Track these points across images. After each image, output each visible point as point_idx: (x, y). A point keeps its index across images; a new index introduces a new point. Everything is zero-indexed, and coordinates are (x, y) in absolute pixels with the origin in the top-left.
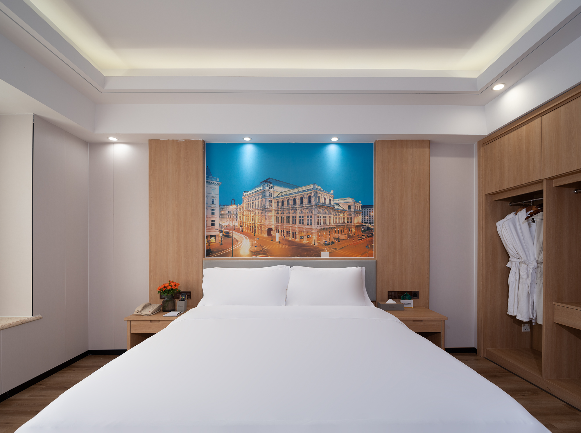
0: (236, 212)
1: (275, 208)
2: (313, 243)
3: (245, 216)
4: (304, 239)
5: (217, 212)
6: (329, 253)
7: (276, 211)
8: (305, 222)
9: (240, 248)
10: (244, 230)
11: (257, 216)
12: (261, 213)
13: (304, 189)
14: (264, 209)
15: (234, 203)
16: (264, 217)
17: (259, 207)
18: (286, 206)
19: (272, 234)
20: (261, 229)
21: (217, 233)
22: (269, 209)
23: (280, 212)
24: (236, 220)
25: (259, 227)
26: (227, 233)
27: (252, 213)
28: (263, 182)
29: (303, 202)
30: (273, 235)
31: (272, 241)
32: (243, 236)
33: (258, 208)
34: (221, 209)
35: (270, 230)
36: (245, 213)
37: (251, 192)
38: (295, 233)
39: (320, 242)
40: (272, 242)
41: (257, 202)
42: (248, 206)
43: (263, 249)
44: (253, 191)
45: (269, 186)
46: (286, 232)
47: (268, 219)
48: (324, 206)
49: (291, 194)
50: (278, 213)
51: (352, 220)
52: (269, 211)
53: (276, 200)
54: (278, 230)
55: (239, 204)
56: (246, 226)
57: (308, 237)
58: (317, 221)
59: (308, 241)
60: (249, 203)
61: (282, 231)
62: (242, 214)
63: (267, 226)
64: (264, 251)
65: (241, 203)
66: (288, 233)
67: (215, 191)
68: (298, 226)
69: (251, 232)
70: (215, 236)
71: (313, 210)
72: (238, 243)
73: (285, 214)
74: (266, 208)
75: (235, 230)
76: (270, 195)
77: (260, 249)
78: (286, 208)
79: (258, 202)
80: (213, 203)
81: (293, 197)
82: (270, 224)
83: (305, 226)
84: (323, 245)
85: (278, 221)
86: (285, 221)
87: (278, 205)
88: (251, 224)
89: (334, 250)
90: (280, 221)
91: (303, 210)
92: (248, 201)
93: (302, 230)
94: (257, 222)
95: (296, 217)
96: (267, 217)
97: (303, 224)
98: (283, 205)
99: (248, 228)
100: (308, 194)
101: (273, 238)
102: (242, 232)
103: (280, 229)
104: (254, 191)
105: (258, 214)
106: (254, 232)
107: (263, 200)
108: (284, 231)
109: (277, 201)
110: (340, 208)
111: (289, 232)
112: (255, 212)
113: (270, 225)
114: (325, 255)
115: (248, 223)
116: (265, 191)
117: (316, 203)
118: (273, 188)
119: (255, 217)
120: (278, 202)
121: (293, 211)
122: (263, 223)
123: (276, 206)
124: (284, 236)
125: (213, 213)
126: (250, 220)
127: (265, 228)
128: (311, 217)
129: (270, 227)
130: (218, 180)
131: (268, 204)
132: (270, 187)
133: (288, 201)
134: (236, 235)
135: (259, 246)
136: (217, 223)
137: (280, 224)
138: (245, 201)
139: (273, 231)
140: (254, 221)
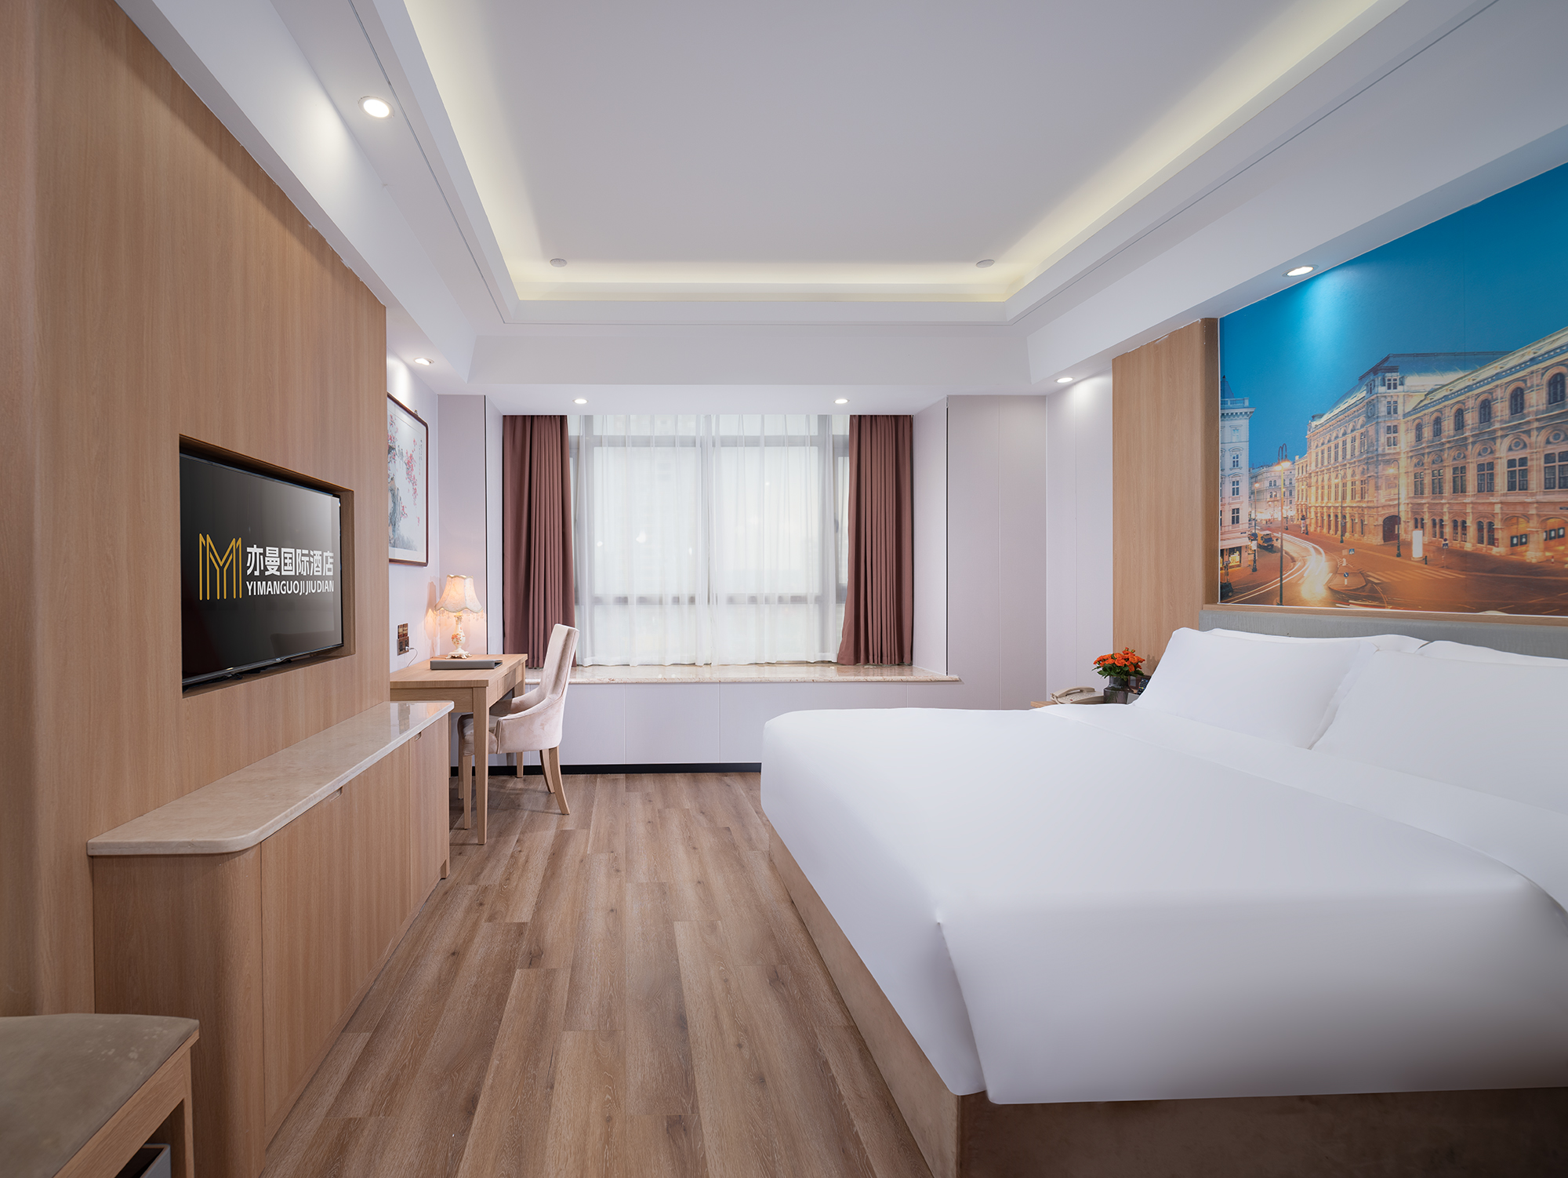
0: (1291, 480)
1: (1408, 449)
3: (1313, 489)
4: (1531, 546)
5: (1244, 488)
7: (1411, 457)
8: (1536, 479)
9: (1300, 579)
10: (1312, 529)
11: (1349, 485)
12: (1363, 473)
13: (1527, 358)
14: (1373, 459)
15: (1286, 456)
16: (1372, 482)
17: (1357, 453)
18: (1452, 433)
19: (1398, 535)
20: (1362, 522)
21: (1243, 541)
22: (1389, 454)
23: (1427, 460)
24: (1291, 503)
25: (1357, 516)
26: (1268, 539)
27: (1333, 475)
28: (1368, 373)
29: (1527, 404)
30: (1403, 536)
31: (1399, 555)
32: (1309, 545)
33: (1351, 459)
34: (1254, 478)
35: (1391, 525)
36: (1313, 480)
37: (1332, 414)
38: (1491, 524)
40: (1398, 559)
41: (1349, 441)
42: (1323, 457)
43: (1368, 582)
44: (1336, 411)
45: (1387, 382)
46: (1452, 524)
47: (1384, 487)
49: (1469, 388)
50: (1420, 464)
52: (1388, 462)
53: (1414, 420)
54: (1419, 520)
55: (1297, 458)
56: (1317, 517)
57: (1549, 538)
59: (1548, 554)
60: (1325, 447)
61: (1434, 520)
62: (1305, 483)
63: (1380, 509)
64: (1374, 591)
65: (1302, 454)
66: (1460, 526)
67: (1236, 434)
68: (1503, 499)
69: (1332, 532)
70: (1239, 549)
72: (1294, 565)
73: (1449, 462)
74: (1378, 455)
75: (1287, 529)
76: (1392, 410)
77: (1359, 582)
78: (1449, 442)
79: (1353, 440)
80: (1236, 464)
81: (1478, 395)
82: (1391, 503)
83: (1533, 495)
85: (1419, 490)
86: (1448, 487)
87: (1419, 438)
88: (1325, 510)
90: (1427, 490)
91: (1524, 437)
92: (1323, 444)
93: (1519, 510)
94: (1348, 502)
95: (1491, 466)
96: (1380, 481)
97: (1524, 487)
98: (1438, 432)
99: (1323, 520)
100: (1547, 369)
101: (1402, 548)
102: (1307, 534)
103: (1426, 517)
104: (1339, 410)
105: (1352, 475)
106: (1339, 532)
107: (1369, 429)
108: (1442, 521)
109: (1415, 424)
111: (1464, 522)
112: (1342, 472)
113: (1390, 506)
115: (1323, 507)
116: (1375, 401)
118: (1402, 384)
119: (1344, 485)
120: (1419, 428)
121: (1478, 447)
122: (1368, 502)
123: (1414, 439)
124: (1442, 537)
125: (1236, 492)
126: (1329, 499)
127: (1375, 517)
129: (1393, 511)
130: (1247, 403)
131: (1383, 439)
132: (1392, 382)
133: (1460, 414)
134: (1291, 545)
136: (1244, 517)
137: (1427, 497)
138: (1313, 445)
139: (1402, 525)
140: (1340, 500)
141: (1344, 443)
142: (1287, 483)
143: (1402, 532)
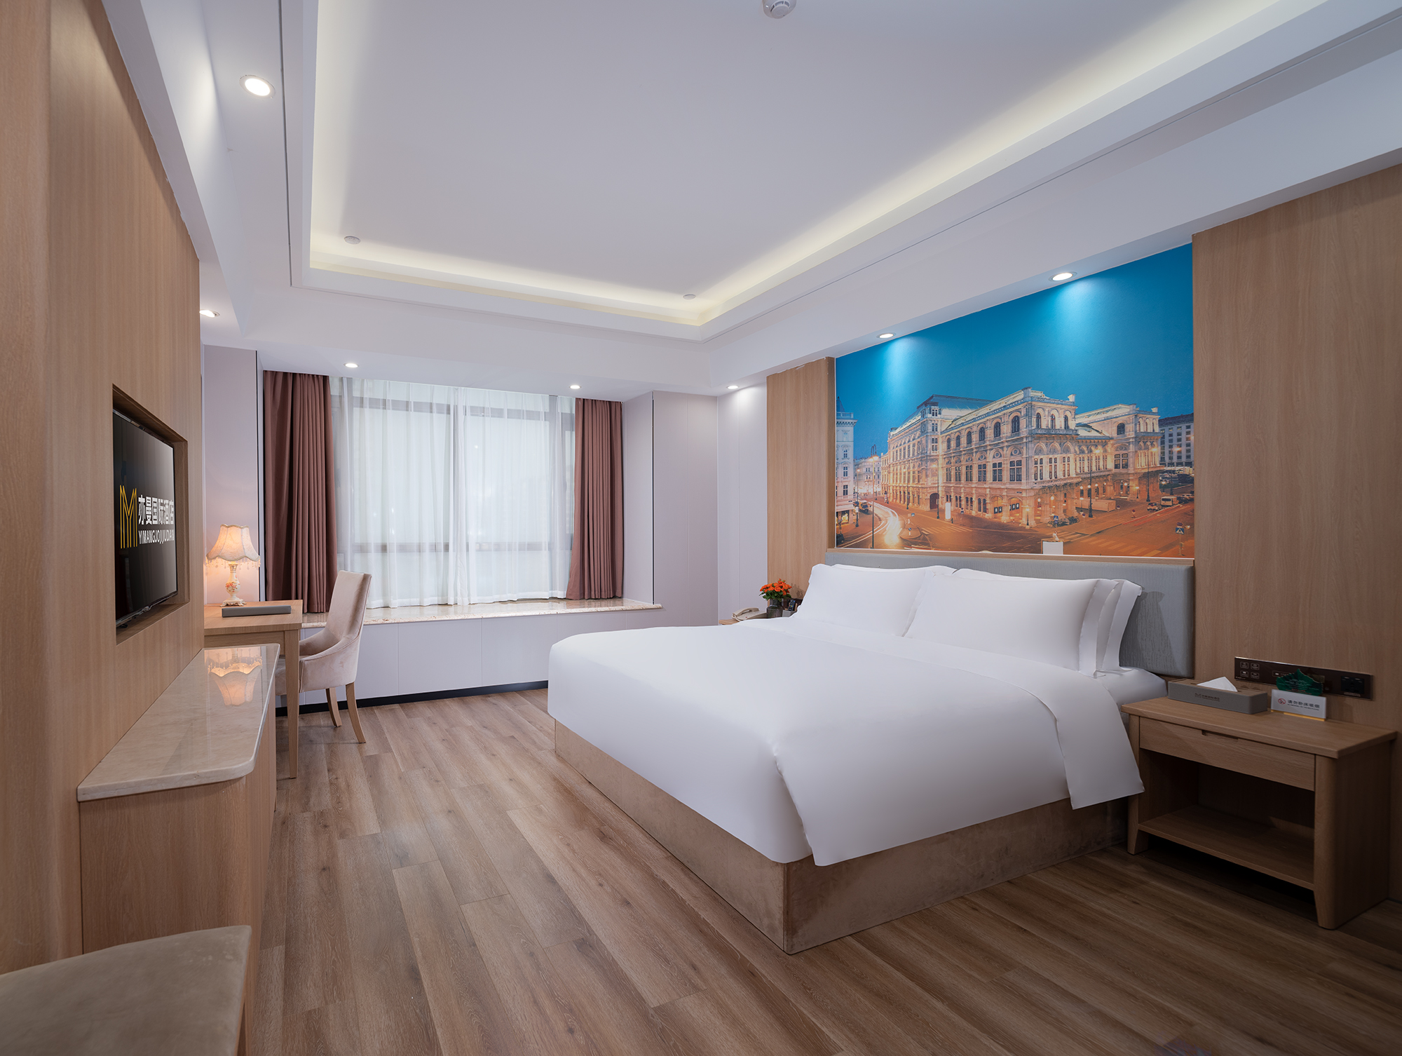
0: (878, 468)
1: (943, 453)
2: (1024, 521)
3: (892, 474)
4: (1004, 513)
5: (851, 472)
6: (1064, 544)
7: (945, 458)
8: (1006, 475)
9: (884, 532)
10: (891, 500)
11: (911, 473)
12: (919, 466)
13: (1002, 405)
14: (925, 458)
15: (876, 452)
16: (924, 472)
17: (916, 454)
18: (965, 445)
19: (938, 505)
20: (919, 496)
21: (850, 507)
22: (933, 456)
23: (953, 460)
24: (878, 483)
25: (916, 492)
26: (865, 506)
27: (903, 466)
28: (922, 405)
29: (1002, 432)
30: (940, 506)
31: (938, 518)
32: (889, 510)
33: (913, 457)
34: (857, 466)
35: (934, 497)
36: (892, 469)
37: (902, 428)
38: (985, 500)
39: (1040, 520)
40: (938, 520)
41: (911, 446)
42: (897, 455)
43: (922, 534)
44: (904, 427)
45: (932, 412)
46: (965, 500)
47: (930, 475)
48: (1051, 435)
49: (974, 420)
50: (949, 463)
51: (1131, 461)
52: (933, 460)
53: (946, 436)
54: (949, 497)
55: (882, 454)
56: (893, 492)
57: (1013, 509)
58: (1032, 471)
59: (1012, 518)
60: (898, 449)
61: (956, 497)
62: (887, 471)
63: (928, 489)
64: (926, 539)
65: (885, 452)
66: (969, 501)
67: (846, 436)
68: (991, 486)
69: (902, 502)
70: (848, 512)
71: (1025, 448)
72: (881, 523)
73: (964, 463)
74: (927, 456)
75: (876, 500)
76: (935, 429)
77: (917, 534)
78: (964, 451)
79: (914, 446)
80: (845, 456)
81: (979, 424)
82: (934, 485)
83: (1005, 484)
84: (1049, 525)
85: (948, 479)
86: (963, 477)
87: (949, 447)
88: (898, 488)
89: (1078, 537)
90: (953, 479)
91: (1000, 450)
93: (998, 492)
94: (911, 484)
95: (985, 466)
96: (928, 472)
97: (1000, 480)
98: (958, 444)
99: (897, 495)
100: (1011, 413)
101: (940, 513)
102: (888, 503)
103: (952, 495)
104: (906, 426)
105: (913, 467)
106: (906, 503)
107: (922, 439)
108: (960, 497)
109: (947, 438)
110: (1094, 434)
111: (972, 499)
112: (908, 465)
113: (934, 487)
114: (1053, 548)
115: (897, 487)
116: (926, 422)
117: (1032, 430)
118: (940, 414)
119: (909, 473)
120: (949, 441)
121: (979, 455)
122: (922, 484)
123: (946, 448)
124: (960, 507)
125: (845, 474)
126: (900, 481)
127: (926, 494)
128: (1019, 463)
129: (935, 491)
130: (852, 417)
131: (930, 446)
132: (935, 412)
133: (969, 434)
134: (878, 510)
135: (915, 529)
136: (850, 491)
137: (953, 483)
138: (892, 446)
139: (940, 499)
140: (906, 482)
141: (909, 447)
142: (876, 470)
143: (940, 503)
